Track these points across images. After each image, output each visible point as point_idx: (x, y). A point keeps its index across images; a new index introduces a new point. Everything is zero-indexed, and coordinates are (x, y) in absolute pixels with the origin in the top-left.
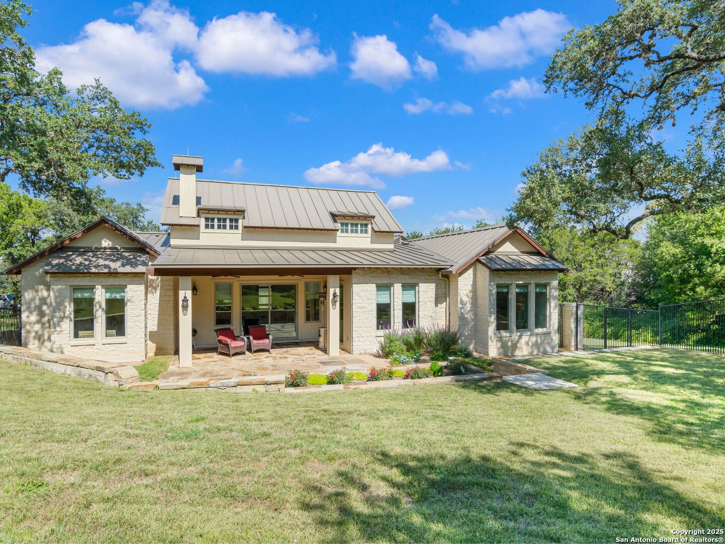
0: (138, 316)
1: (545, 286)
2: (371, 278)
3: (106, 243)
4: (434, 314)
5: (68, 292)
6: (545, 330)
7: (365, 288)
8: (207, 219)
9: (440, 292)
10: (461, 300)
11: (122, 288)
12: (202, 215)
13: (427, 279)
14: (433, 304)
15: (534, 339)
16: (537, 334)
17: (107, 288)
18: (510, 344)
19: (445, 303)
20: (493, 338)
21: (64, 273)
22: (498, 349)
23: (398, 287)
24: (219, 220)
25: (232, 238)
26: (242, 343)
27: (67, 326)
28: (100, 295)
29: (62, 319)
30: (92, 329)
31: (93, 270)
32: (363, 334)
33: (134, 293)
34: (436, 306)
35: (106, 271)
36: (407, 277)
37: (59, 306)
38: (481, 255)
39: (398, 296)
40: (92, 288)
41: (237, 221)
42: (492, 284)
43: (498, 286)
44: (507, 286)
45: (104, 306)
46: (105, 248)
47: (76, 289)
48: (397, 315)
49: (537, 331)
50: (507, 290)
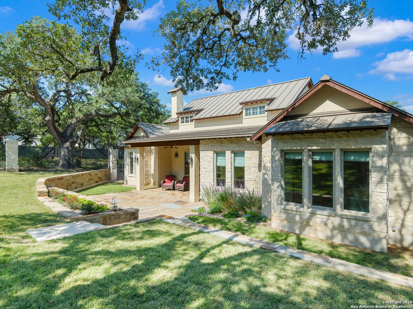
1: (367, 152)
2: (211, 147)
5: (129, 155)
6: (360, 214)
7: (207, 154)
12: (179, 116)
13: (251, 147)
15: (336, 221)
16: (342, 217)
18: (297, 218)
20: (276, 207)
22: (282, 221)
23: (228, 153)
24: (186, 118)
25: (190, 127)
26: (172, 184)
27: (128, 168)
29: (126, 165)
39: (228, 161)
42: (275, 149)
43: (284, 153)
44: (300, 152)
46: (142, 136)
49: (346, 212)
50: (300, 157)
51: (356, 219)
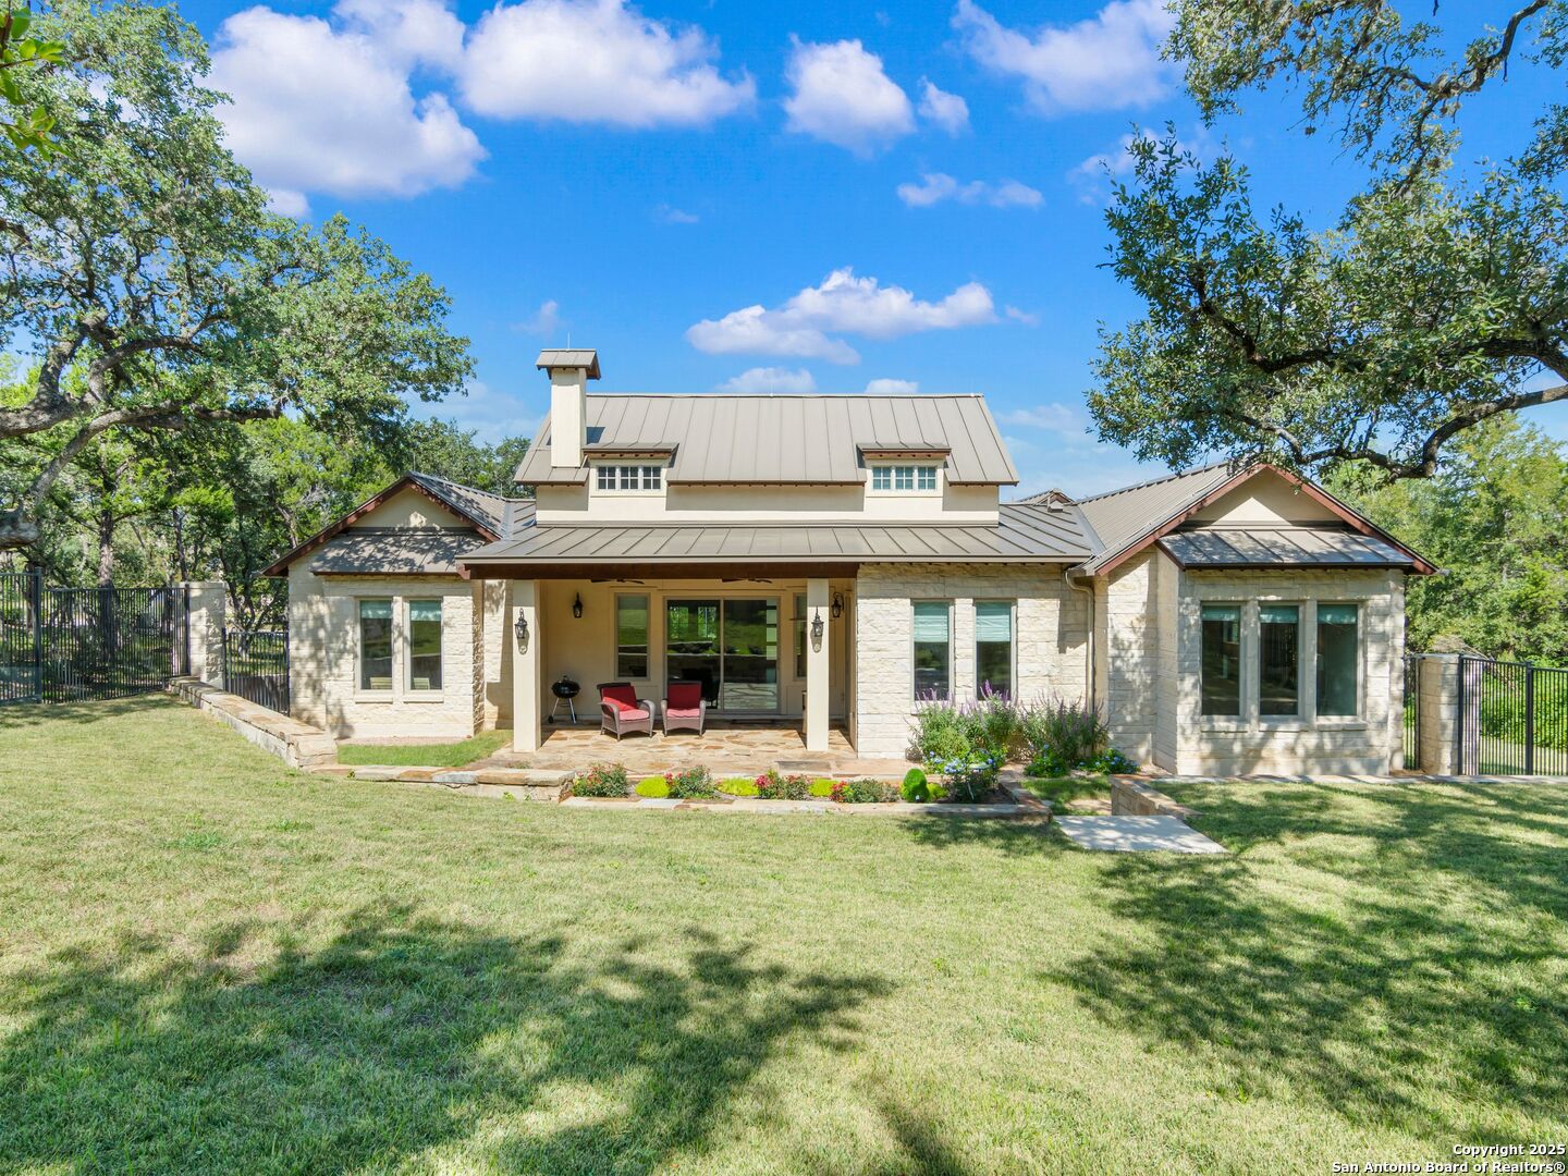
0: (462, 654)
1: (1353, 607)
2: (900, 587)
3: (417, 520)
4: (1056, 670)
5: (351, 607)
6: (1347, 720)
7: (885, 607)
8: (602, 470)
9: (1071, 620)
10: (1115, 638)
11: (436, 603)
12: (592, 463)
13: (1037, 589)
14: (1054, 647)
15: (1311, 740)
16: (1321, 730)
17: (415, 603)
18: (1237, 748)
19: (1084, 645)
20: (1188, 732)
21: (342, 573)
22: (1203, 759)
23: (964, 608)
24: (624, 471)
25: (645, 505)
26: (646, 714)
27: (350, 666)
28: (402, 614)
29: (342, 652)
30: (388, 673)
31: (386, 568)
32: (882, 709)
33: (456, 610)
34: (1062, 650)
35: (406, 569)
36: (986, 584)
37: (337, 631)
38: (1165, 530)
39: (965, 628)
40: (387, 602)
41: (657, 471)
42: (1188, 599)
43: (1205, 607)
44: (1236, 607)
45: (407, 633)
46: (416, 529)
47: (363, 602)
48: (963, 669)
49: (1323, 721)
50: (1233, 617)
51: (1345, 730)
